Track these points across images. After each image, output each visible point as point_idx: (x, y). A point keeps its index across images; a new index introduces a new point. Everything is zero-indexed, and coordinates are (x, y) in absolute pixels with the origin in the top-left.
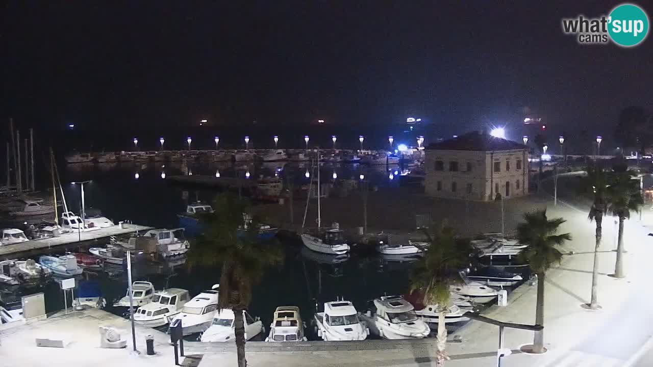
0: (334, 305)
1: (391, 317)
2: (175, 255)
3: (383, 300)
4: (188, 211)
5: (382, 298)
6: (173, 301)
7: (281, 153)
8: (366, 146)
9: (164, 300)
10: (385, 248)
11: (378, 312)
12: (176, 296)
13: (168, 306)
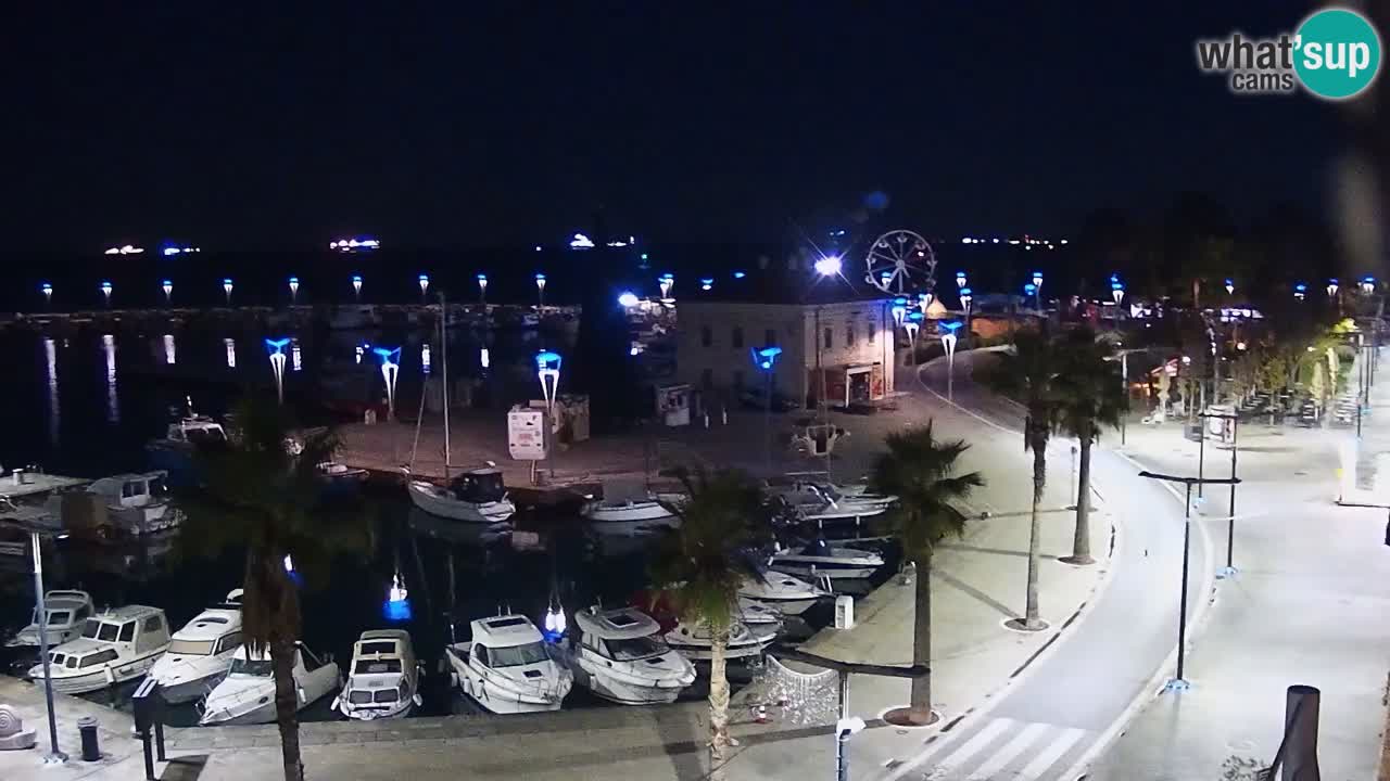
0: (493, 625)
1: (614, 649)
2: (159, 531)
3: (594, 613)
4: (170, 437)
5: (592, 608)
6: (127, 633)
7: (368, 311)
8: (550, 296)
9: (108, 632)
10: (597, 510)
11: (586, 639)
12: (133, 623)
13: (117, 645)
